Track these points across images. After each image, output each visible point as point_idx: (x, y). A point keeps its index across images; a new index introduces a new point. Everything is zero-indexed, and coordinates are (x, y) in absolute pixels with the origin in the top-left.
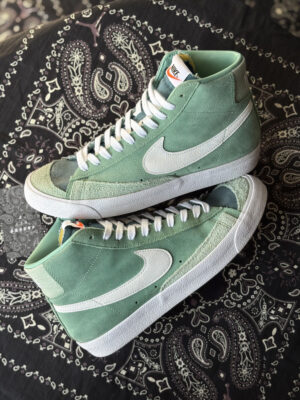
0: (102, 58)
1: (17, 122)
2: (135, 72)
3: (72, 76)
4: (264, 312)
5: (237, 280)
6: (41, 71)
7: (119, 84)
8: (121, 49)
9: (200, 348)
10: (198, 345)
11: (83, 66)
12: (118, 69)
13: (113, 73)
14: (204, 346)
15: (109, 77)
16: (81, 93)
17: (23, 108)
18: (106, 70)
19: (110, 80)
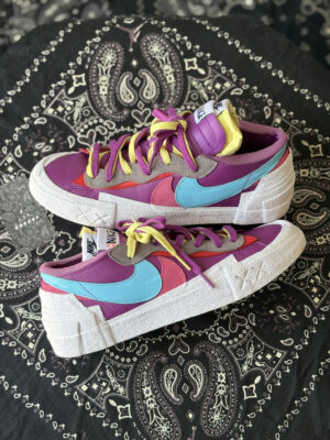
0: (135, 63)
1: (35, 108)
2: (164, 83)
3: (100, 74)
4: (250, 356)
5: (227, 315)
6: (71, 64)
7: (145, 90)
8: (154, 60)
9: (172, 380)
10: (171, 376)
11: (113, 68)
12: (148, 77)
13: (142, 80)
14: (178, 379)
15: (137, 82)
16: (106, 92)
17: (44, 96)
18: (136, 75)
19: (138, 85)
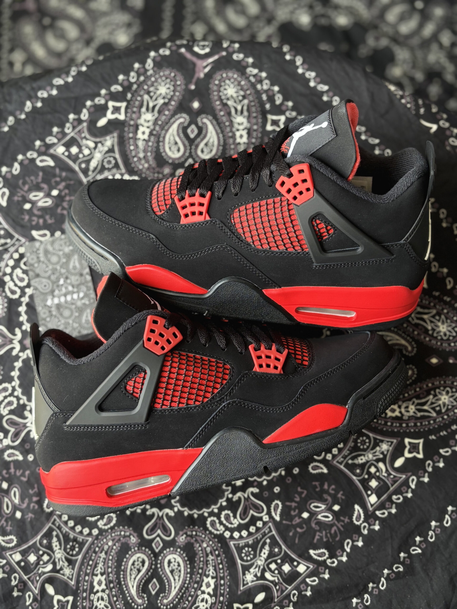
0: (196, 105)
2: (231, 141)
3: (144, 109)
4: (260, 562)
5: (239, 494)
7: (202, 145)
8: (226, 105)
9: (139, 571)
10: (138, 564)
11: (165, 104)
12: (210, 128)
13: (200, 130)
14: (148, 571)
15: (192, 132)
16: (146, 137)
18: (193, 121)
19: (192, 136)
